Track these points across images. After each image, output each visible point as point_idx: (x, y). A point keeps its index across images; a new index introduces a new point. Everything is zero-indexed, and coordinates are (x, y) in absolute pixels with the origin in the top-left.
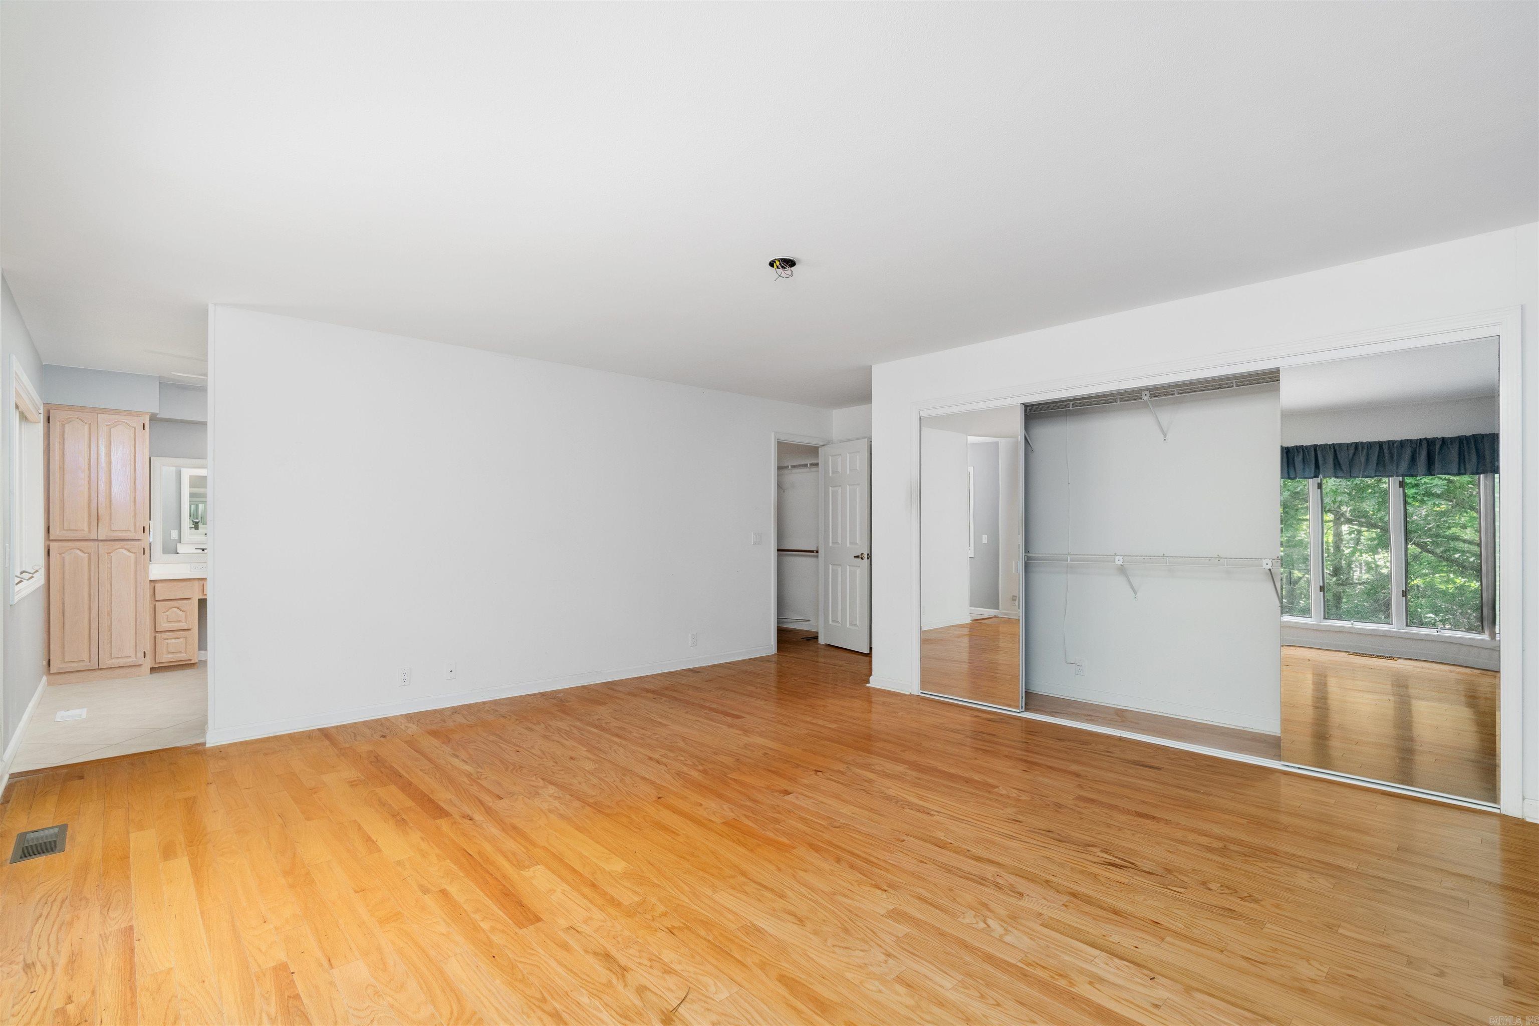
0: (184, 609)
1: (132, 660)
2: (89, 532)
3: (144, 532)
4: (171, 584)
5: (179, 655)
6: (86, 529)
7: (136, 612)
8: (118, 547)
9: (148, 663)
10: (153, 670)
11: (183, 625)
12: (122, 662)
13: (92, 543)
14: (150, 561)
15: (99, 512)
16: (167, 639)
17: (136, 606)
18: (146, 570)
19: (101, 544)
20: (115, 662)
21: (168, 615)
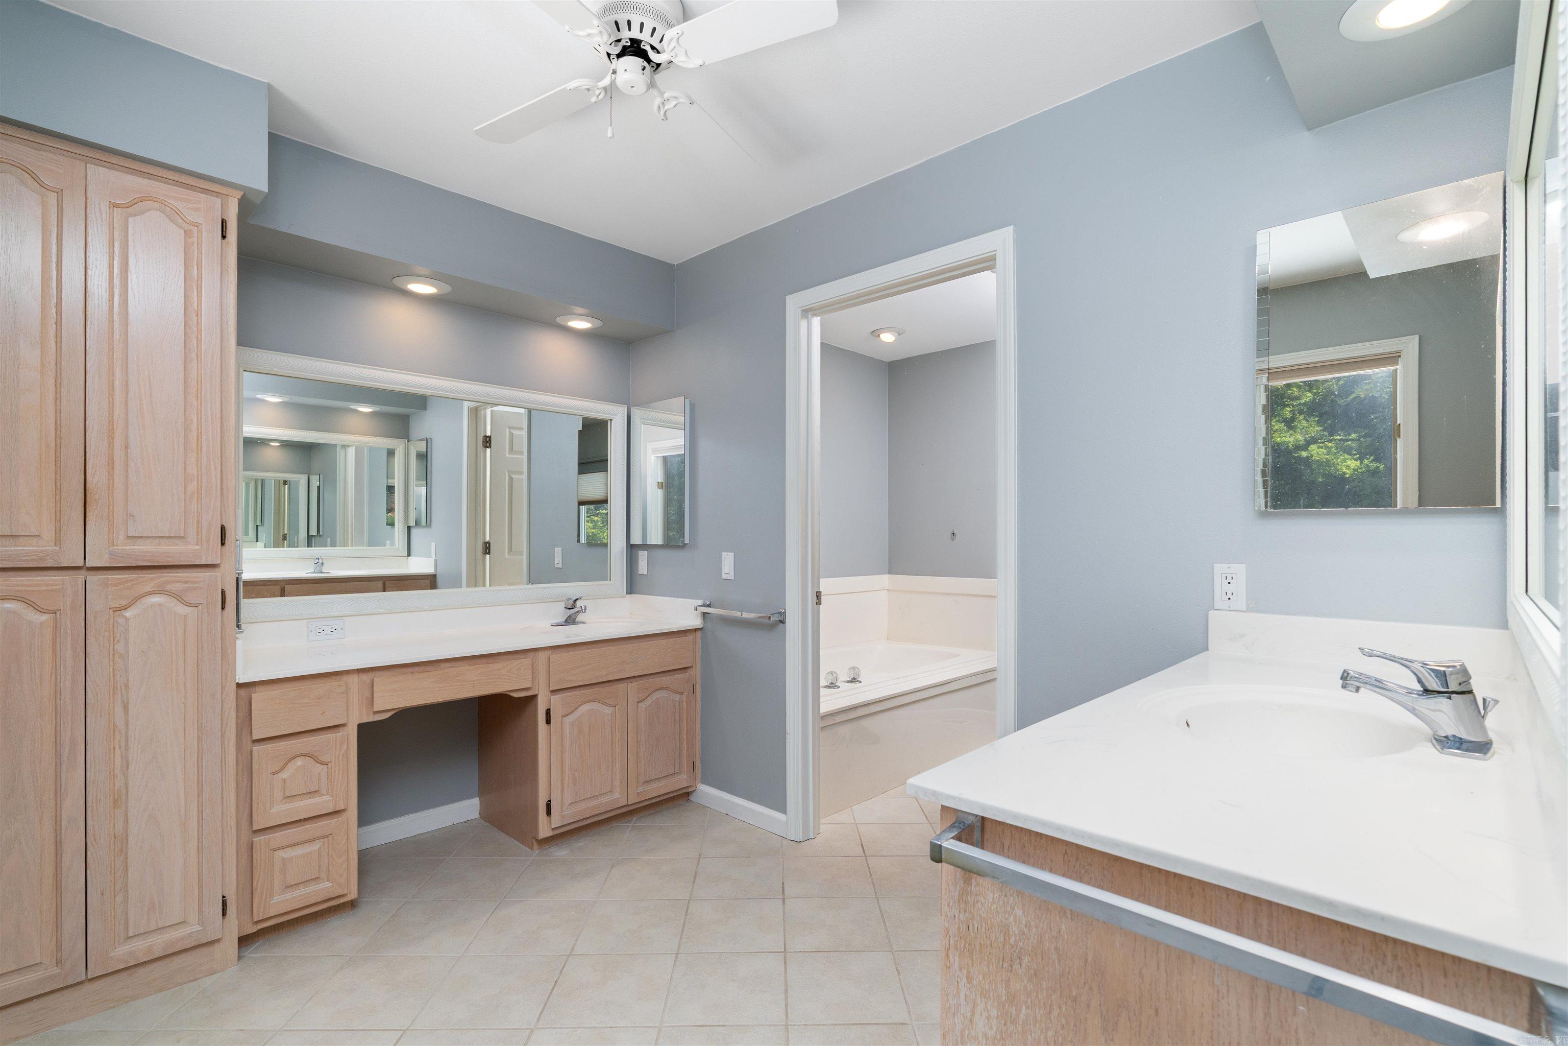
0: (325, 758)
1: (192, 931)
2: (58, 541)
3: (223, 544)
4: (290, 690)
5: (312, 888)
6: (48, 534)
7: (200, 784)
8: (148, 588)
9: (232, 929)
10: (244, 941)
11: (323, 803)
12: (158, 943)
13: (67, 577)
14: (238, 626)
15: (89, 478)
16: (283, 848)
17: (199, 768)
18: (227, 656)
19: (94, 579)
20: (139, 948)
21: (284, 781)
